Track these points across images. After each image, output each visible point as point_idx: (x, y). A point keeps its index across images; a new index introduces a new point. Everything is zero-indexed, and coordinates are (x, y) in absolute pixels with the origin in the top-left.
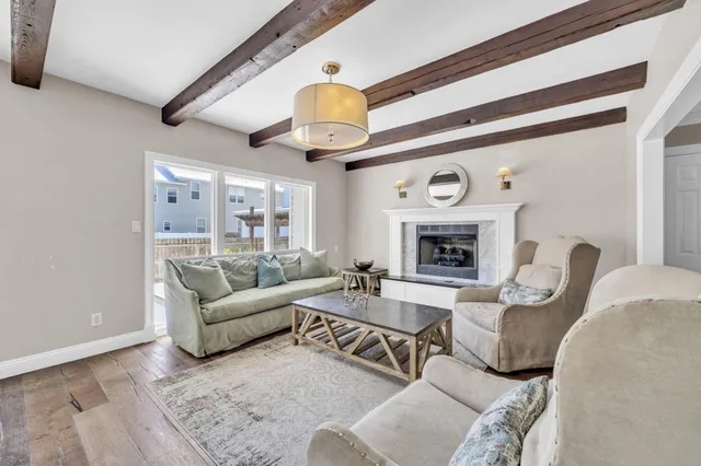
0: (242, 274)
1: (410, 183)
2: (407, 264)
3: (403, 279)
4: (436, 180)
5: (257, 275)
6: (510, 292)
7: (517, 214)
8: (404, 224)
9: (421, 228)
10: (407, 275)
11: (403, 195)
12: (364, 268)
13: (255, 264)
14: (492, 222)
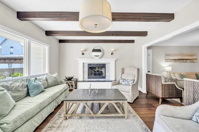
0: (19, 91)
1: (85, 50)
2: (84, 76)
3: (83, 81)
4: (94, 50)
5: (28, 90)
6: (123, 81)
7: (115, 61)
8: (83, 63)
9: (89, 65)
10: (84, 80)
11: (83, 54)
12: (70, 79)
13: (26, 84)
14: (109, 63)
